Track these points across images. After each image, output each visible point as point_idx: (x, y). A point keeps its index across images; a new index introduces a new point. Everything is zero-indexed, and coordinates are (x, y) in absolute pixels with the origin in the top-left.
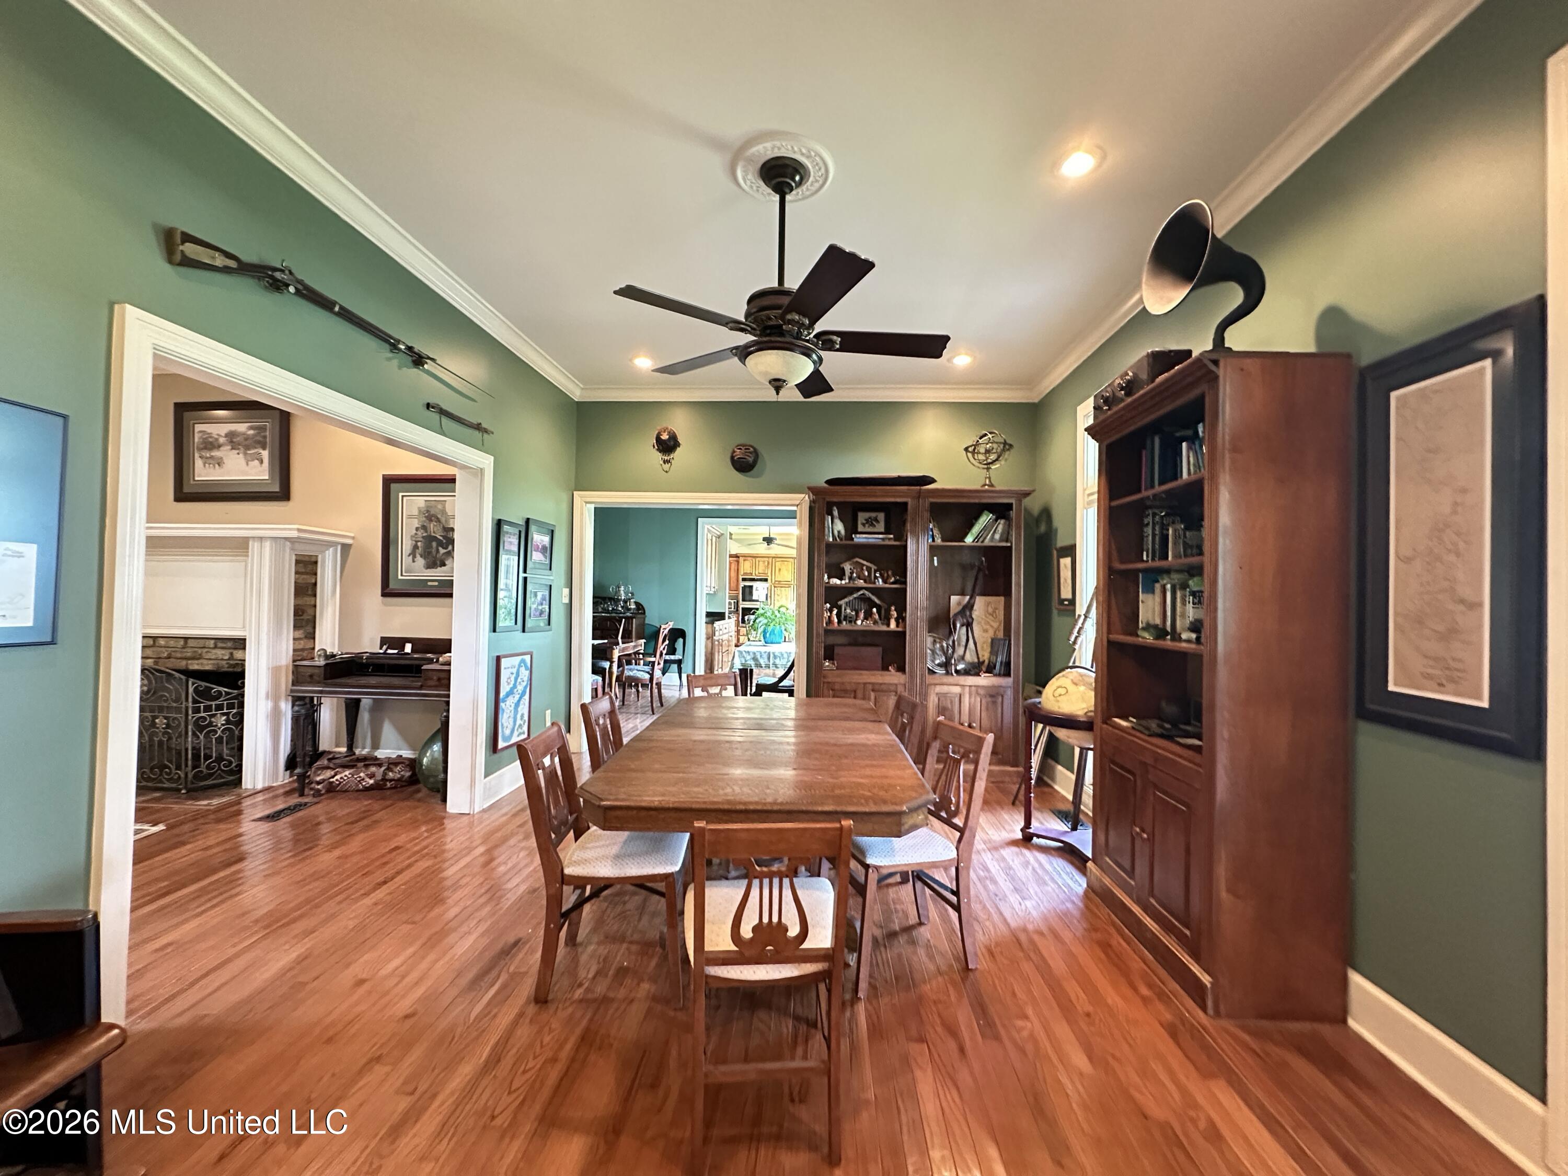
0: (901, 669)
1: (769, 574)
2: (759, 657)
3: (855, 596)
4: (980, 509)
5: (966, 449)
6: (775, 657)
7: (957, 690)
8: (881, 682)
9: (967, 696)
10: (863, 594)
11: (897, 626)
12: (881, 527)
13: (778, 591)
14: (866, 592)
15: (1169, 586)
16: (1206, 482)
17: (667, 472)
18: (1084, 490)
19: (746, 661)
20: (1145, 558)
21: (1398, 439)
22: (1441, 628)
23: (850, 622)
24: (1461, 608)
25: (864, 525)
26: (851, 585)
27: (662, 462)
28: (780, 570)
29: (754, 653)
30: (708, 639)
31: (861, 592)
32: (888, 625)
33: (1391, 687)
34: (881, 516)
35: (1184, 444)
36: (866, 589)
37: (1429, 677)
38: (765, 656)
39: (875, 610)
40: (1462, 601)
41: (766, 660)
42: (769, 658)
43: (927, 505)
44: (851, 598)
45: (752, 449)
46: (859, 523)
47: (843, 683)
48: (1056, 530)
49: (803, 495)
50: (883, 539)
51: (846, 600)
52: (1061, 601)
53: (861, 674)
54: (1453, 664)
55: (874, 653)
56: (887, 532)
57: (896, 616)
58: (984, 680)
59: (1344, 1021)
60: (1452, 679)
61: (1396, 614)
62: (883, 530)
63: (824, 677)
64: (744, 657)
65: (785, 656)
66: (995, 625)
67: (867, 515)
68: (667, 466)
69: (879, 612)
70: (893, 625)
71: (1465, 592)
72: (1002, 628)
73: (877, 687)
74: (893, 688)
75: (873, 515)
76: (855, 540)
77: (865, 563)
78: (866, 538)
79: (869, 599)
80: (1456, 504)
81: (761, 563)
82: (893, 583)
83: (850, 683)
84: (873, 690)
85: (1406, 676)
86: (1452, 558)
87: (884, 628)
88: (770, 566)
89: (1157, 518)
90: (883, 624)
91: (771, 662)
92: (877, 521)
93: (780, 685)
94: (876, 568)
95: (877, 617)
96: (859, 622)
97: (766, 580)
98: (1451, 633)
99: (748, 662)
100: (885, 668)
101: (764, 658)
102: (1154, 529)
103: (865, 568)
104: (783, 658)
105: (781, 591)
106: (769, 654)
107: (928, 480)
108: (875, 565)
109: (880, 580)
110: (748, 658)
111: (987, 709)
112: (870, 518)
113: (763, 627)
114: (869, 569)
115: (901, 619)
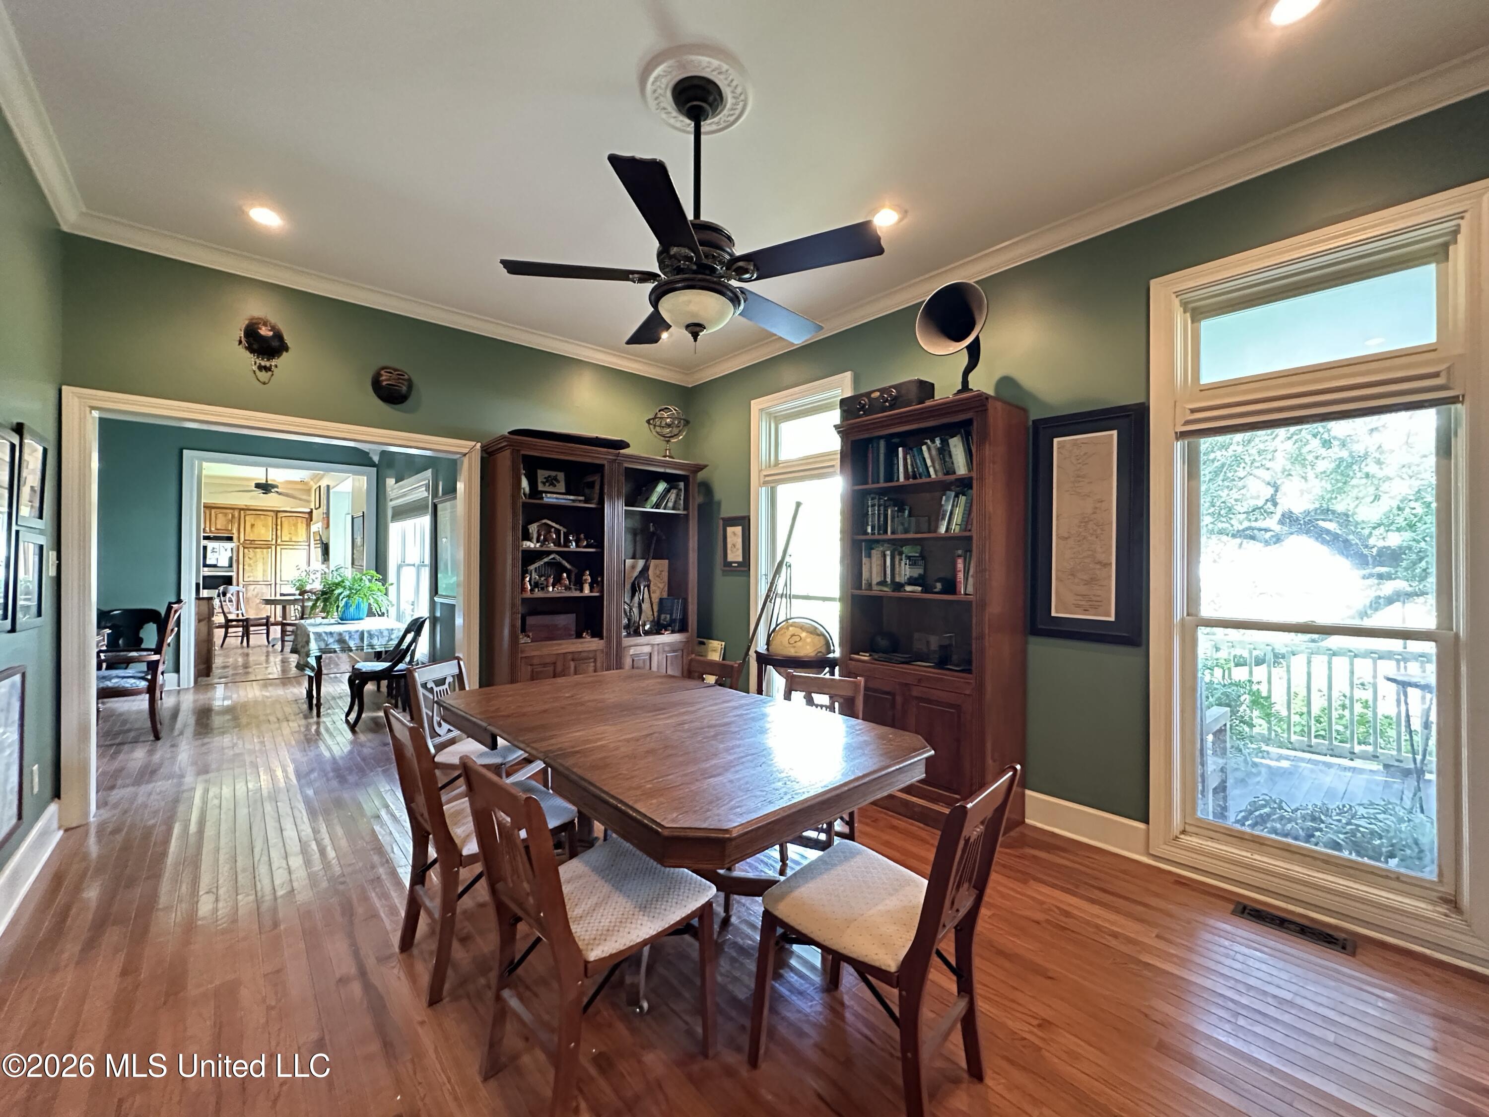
0: (597, 633)
1: (235, 531)
2: (347, 638)
3: (546, 560)
4: (658, 477)
5: (648, 422)
6: (371, 636)
7: (647, 649)
8: (580, 650)
9: (656, 653)
10: (553, 559)
11: (591, 591)
12: (561, 487)
13: (250, 553)
14: (558, 557)
15: (888, 553)
16: (975, 482)
17: (264, 383)
18: (760, 471)
19: (327, 645)
20: (869, 530)
21: (1058, 467)
22: (1085, 577)
23: (543, 589)
24: (1098, 566)
25: (544, 483)
26: (544, 549)
27: (255, 368)
28: (253, 526)
29: (340, 634)
30: (199, 621)
31: (552, 556)
32: (581, 590)
33: (1053, 614)
34: (561, 476)
35: (900, 449)
36: (557, 553)
37: (1078, 606)
38: (357, 636)
39: (565, 575)
40: (1099, 563)
41: (358, 641)
42: (362, 639)
43: (622, 471)
44: (542, 563)
45: (406, 377)
46: (539, 481)
47: (541, 657)
48: (719, 503)
49: (473, 443)
50: (573, 501)
51: (536, 565)
52: (728, 564)
53: (560, 644)
54: (1094, 598)
55: (567, 620)
56: (568, 493)
57: (590, 581)
58: (667, 638)
59: (1024, 822)
60: (1094, 607)
61: (1057, 571)
62: (563, 491)
63: (522, 652)
64: (324, 640)
65: (386, 633)
66: (661, 586)
67: (547, 473)
68: (263, 375)
69: (568, 577)
70: (587, 591)
71: (1101, 557)
72: (666, 589)
73: (576, 656)
74: (591, 655)
75: (553, 474)
76: (545, 500)
77: (554, 524)
78: (557, 498)
79: (560, 564)
80: (1096, 508)
81: (220, 516)
82: (585, 547)
83: (549, 655)
84: (573, 660)
85: (1062, 607)
86: (1094, 538)
87: (577, 594)
88: (236, 520)
89: (882, 502)
90: (576, 590)
91: (366, 642)
92: (558, 482)
93: (396, 669)
94: (565, 530)
95: (567, 582)
96: (551, 589)
97: (230, 539)
98: (1092, 581)
99: (330, 647)
100: (579, 636)
101: (354, 639)
102: (879, 510)
103: (553, 530)
104: (383, 637)
105: (255, 553)
106: (362, 633)
107: (622, 445)
108: (564, 527)
109: (574, 544)
110: (331, 640)
111: (672, 664)
112: (549, 476)
113: (345, 600)
114: (558, 532)
115: (597, 582)
